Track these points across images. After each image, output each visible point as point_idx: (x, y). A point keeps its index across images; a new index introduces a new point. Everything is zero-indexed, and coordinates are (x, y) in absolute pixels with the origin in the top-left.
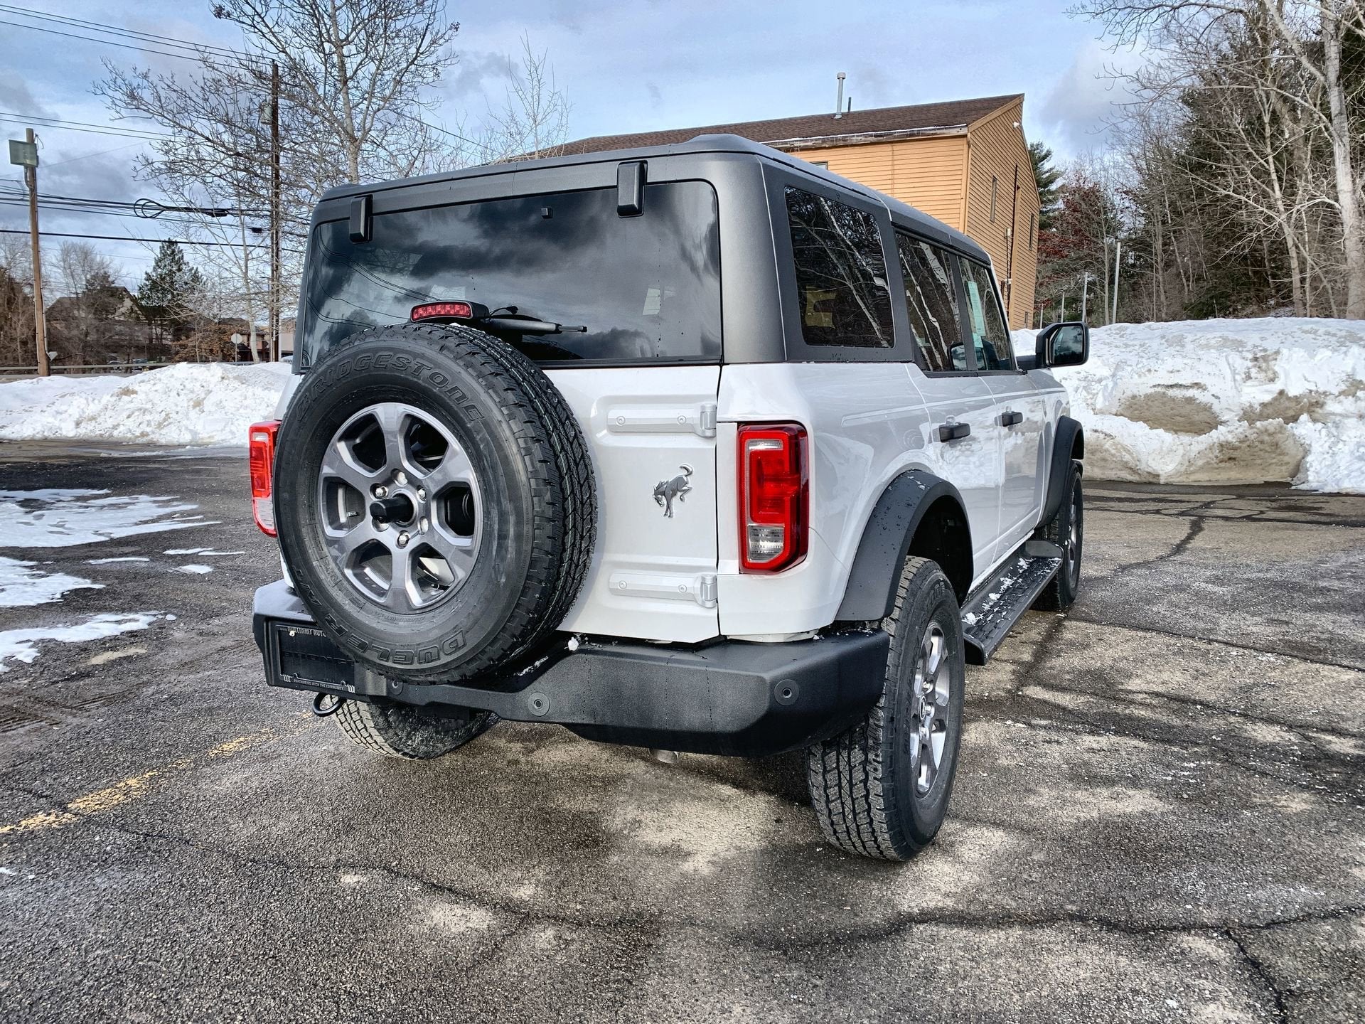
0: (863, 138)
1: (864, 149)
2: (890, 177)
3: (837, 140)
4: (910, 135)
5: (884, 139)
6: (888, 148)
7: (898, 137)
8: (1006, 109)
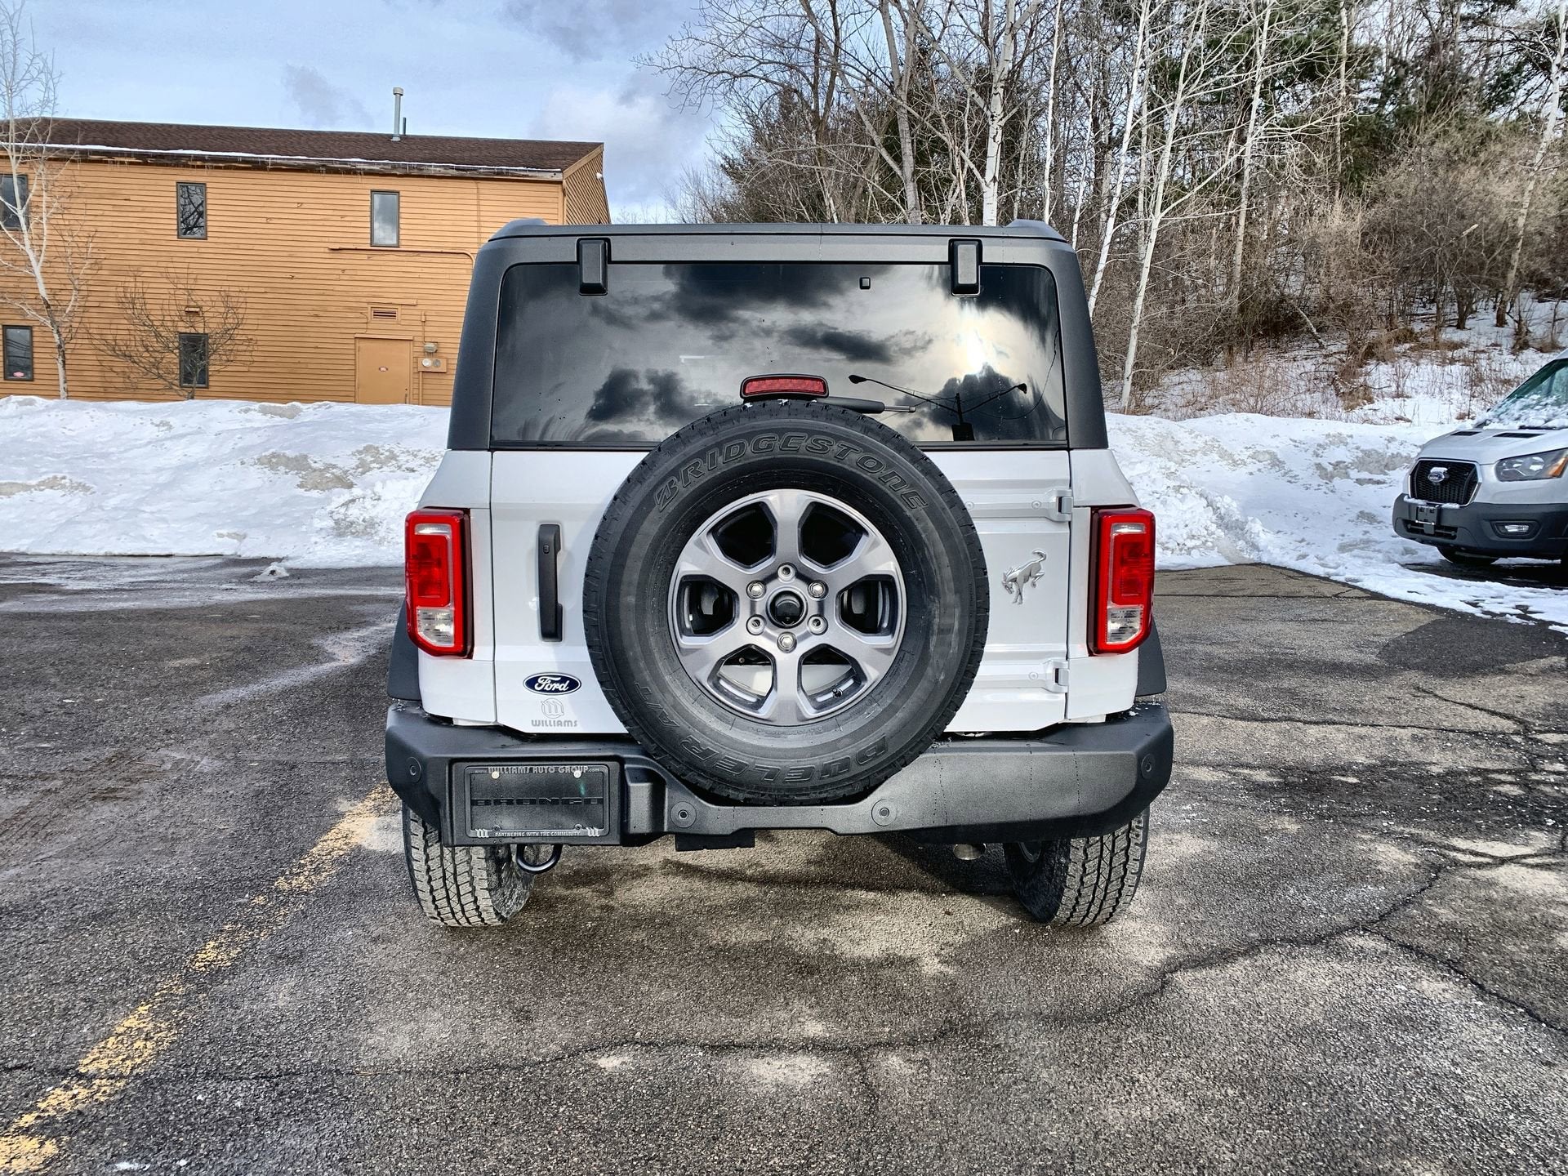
0: (442, 170)
1: (442, 183)
2: (475, 218)
3: (411, 167)
4: (498, 174)
5: (468, 174)
6: (472, 184)
7: (484, 173)
8: (591, 158)
